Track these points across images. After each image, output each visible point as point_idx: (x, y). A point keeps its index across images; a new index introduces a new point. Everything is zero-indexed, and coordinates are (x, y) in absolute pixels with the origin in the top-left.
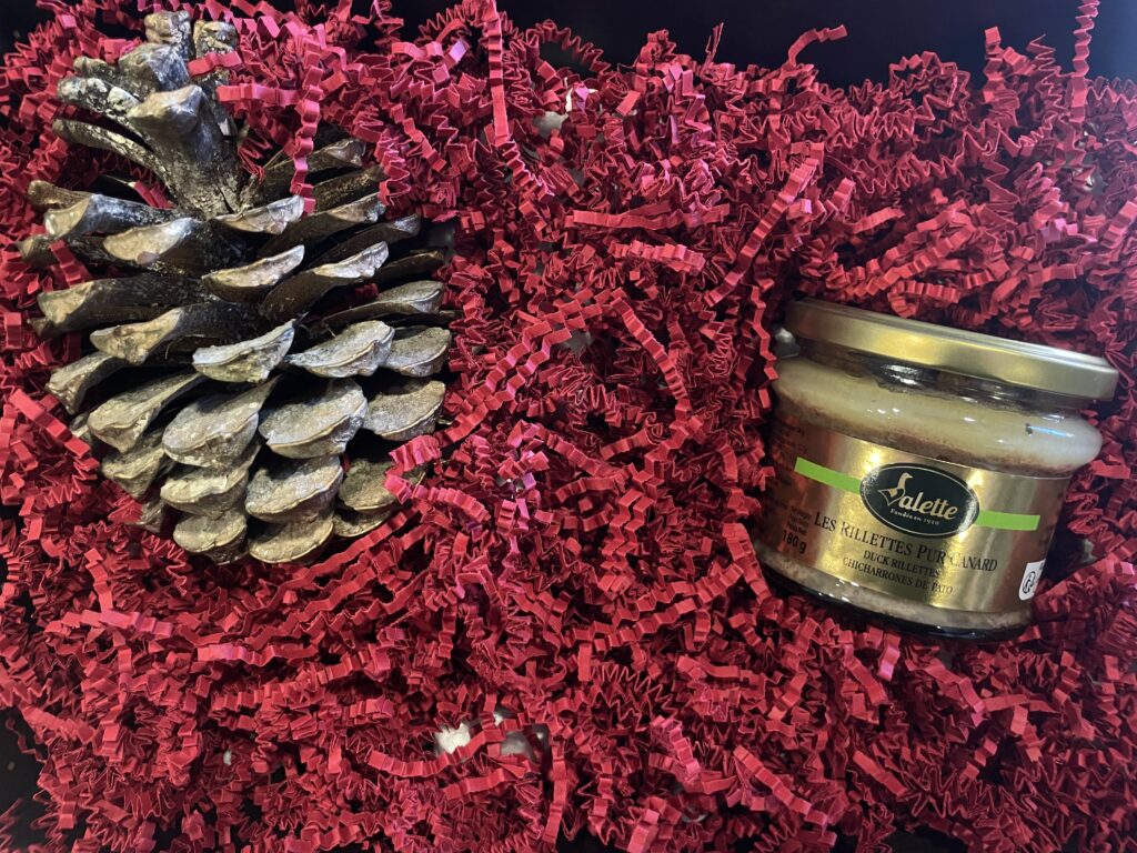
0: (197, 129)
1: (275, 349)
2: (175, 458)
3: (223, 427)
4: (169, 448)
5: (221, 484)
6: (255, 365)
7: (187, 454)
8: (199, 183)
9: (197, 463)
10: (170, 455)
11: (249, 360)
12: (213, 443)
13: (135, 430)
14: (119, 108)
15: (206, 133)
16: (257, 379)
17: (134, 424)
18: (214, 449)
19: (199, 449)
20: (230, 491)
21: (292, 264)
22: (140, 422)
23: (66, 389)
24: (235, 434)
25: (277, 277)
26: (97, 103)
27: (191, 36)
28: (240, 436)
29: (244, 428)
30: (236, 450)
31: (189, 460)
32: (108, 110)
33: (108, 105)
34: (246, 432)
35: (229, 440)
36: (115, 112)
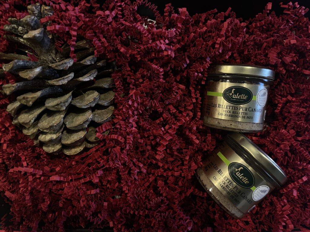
0: (43, 39)
1: (67, 102)
2: (42, 130)
3: (54, 122)
4: (40, 128)
5: (54, 136)
6: (61, 106)
7: (45, 129)
8: (45, 53)
9: (47, 131)
10: (40, 129)
11: (60, 105)
12: (51, 127)
13: (30, 123)
14: (21, 32)
15: (46, 40)
16: (62, 110)
17: (30, 121)
18: (52, 128)
19: (48, 128)
20: (57, 138)
21: (70, 78)
22: (32, 121)
23: (11, 111)
24: (57, 124)
25: (66, 82)
26: (15, 31)
27: (40, 11)
28: (59, 124)
29: (59, 123)
30: (58, 128)
31: (45, 131)
32: (18, 33)
33: (18, 31)
34: (60, 123)
35: (55, 126)
36: (20, 33)
